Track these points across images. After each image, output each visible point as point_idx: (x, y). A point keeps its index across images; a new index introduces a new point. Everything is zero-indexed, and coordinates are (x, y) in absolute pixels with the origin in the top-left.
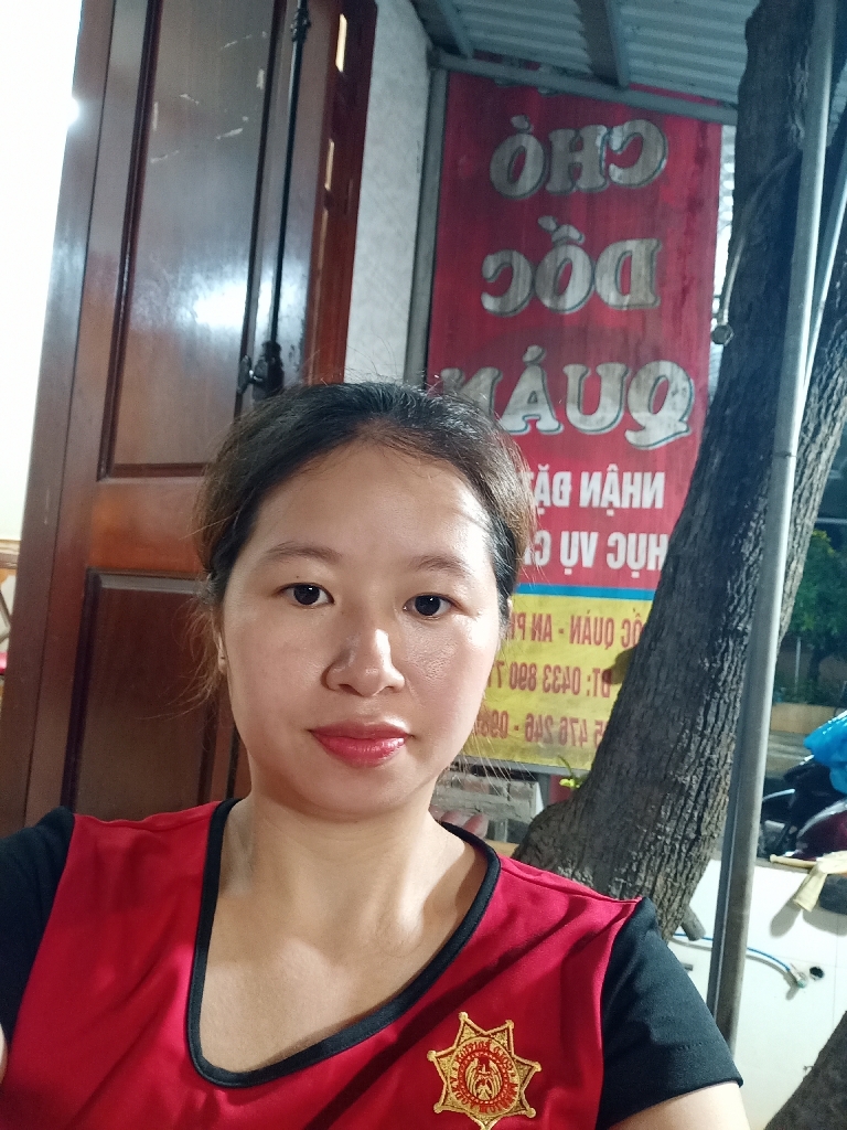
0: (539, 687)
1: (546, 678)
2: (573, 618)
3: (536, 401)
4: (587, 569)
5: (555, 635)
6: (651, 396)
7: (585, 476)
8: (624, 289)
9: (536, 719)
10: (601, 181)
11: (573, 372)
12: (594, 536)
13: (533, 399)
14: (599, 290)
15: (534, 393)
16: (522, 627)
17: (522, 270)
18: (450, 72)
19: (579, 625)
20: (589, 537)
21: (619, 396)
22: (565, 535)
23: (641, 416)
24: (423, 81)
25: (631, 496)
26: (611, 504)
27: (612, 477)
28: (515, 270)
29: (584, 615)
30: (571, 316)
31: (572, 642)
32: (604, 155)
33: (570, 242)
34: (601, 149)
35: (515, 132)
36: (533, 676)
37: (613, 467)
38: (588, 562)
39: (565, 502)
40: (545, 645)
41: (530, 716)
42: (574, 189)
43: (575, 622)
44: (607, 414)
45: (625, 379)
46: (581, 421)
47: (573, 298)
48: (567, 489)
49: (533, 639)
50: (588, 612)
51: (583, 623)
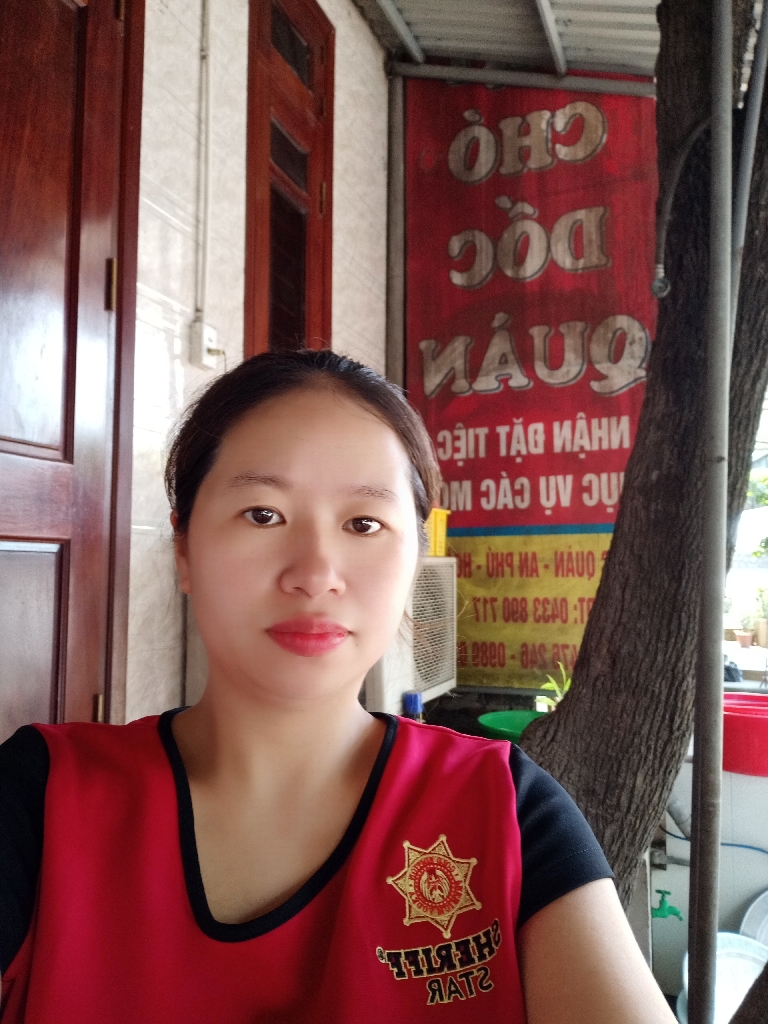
0: (531, 619)
1: (536, 610)
2: (556, 553)
3: (506, 362)
4: (566, 509)
5: (541, 570)
6: (610, 347)
7: (556, 425)
8: (577, 253)
9: (530, 648)
10: (549, 160)
11: (538, 333)
12: (570, 478)
13: (504, 361)
14: (555, 257)
15: (504, 355)
16: (511, 565)
17: (484, 245)
18: (406, 79)
19: (562, 560)
20: (565, 481)
21: (580, 350)
22: (543, 481)
23: (603, 367)
24: (382, 89)
25: (600, 440)
26: (582, 448)
27: (581, 424)
28: (478, 247)
29: (566, 550)
30: (531, 283)
31: (557, 575)
32: (550, 136)
33: (525, 217)
34: (547, 131)
35: (469, 124)
36: (524, 609)
37: (581, 414)
38: (566, 501)
39: (540, 450)
40: (533, 580)
41: (524, 645)
42: (525, 170)
43: (558, 557)
44: (571, 368)
45: (586, 334)
46: (550, 377)
47: (533, 266)
48: (541, 438)
49: (521, 575)
50: (570, 547)
51: (565, 557)
